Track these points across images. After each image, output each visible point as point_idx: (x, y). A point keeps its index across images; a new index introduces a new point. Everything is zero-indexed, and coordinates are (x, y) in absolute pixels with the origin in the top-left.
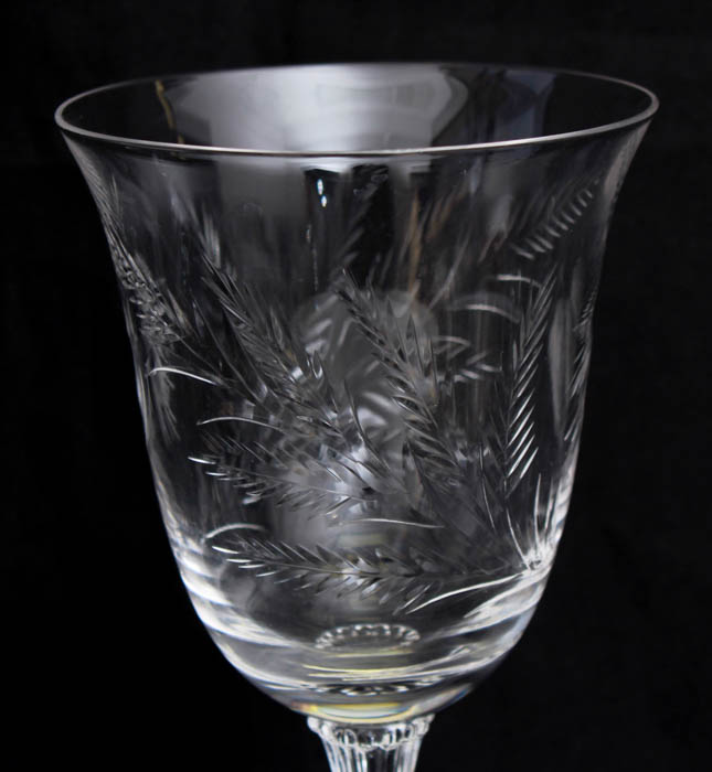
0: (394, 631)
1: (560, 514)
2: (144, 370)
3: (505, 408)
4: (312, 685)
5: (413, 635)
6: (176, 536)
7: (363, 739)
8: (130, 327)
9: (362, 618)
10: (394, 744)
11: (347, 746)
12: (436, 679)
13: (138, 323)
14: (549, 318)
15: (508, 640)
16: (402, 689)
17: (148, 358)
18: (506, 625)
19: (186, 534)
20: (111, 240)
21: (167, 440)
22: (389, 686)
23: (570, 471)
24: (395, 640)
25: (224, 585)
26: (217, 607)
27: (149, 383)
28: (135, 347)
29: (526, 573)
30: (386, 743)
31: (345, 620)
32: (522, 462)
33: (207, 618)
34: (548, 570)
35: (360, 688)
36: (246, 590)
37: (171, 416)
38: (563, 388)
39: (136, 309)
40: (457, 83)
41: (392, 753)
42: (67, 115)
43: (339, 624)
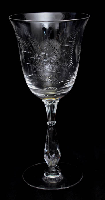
0: (54, 88)
1: (76, 73)
2: (20, 52)
3: (69, 56)
4: (43, 95)
5: (57, 89)
6: (25, 76)
7: (50, 102)
8: (19, 46)
9: (50, 87)
10: (54, 104)
11: (48, 104)
12: (59, 94)
13: (20, 45)
14: (75, 45)
15: (70, 89)
16: (55, 95)
17: (21, 50)
18: (69, 87)
19: (26, 75)
20: (16, 34)
21: (24, 62)
22: (53, 95)
23: (78, 66)
24: (54, 89)
25: (32, 82)
26: (30, 84)
27: (21, 54)
28: (19, 49)
29: (72, 80)
30: (53, 103)
31: (48, 87)
32: (71, 64)
33: (29, 86)
34: (75, 80)
35: (49, 95)
36: (34, 83)
37: (24, 59)
38: (77, 54)
39: (19, 43)
40: (64, 15)
41: (54, 105)
42: (10, 17)
43: (47, 87)
